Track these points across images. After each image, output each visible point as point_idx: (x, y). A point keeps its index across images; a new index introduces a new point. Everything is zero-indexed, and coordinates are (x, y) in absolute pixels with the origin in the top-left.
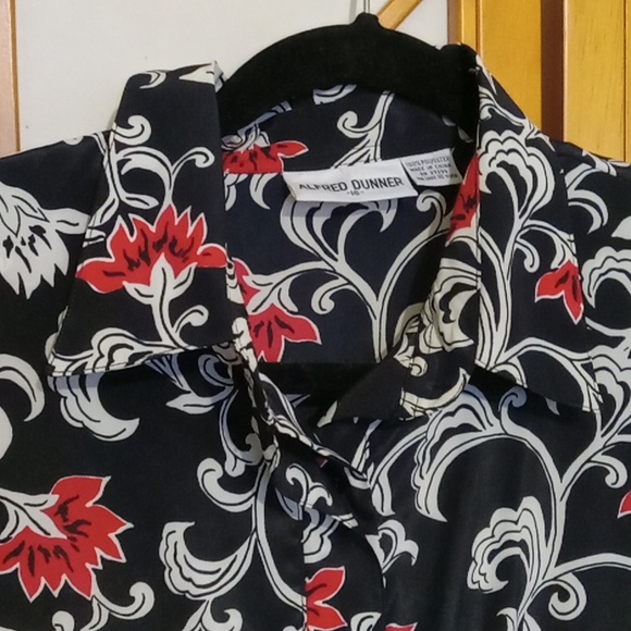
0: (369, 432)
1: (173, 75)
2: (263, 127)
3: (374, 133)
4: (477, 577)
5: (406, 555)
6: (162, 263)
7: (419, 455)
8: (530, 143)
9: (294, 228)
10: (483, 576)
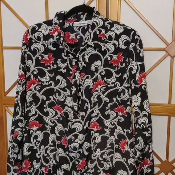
0: (79, 51)
1: (60, 12)
3: (84, 18)
4: (92, 69)
5: (84, 66)
6: (56, 32)
7: (85, 55)
8: (100, 19)
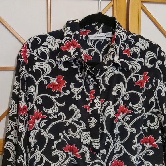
0: (99, 72)
1: (73, 21)
2: (85, 28)
3: (101, 29)
4: (114, 93)
5: (104, 90)
6: (72, 47)
7: (106, 75)
8: (123, 31)
9: (89, 43)
10: (115, 93)
